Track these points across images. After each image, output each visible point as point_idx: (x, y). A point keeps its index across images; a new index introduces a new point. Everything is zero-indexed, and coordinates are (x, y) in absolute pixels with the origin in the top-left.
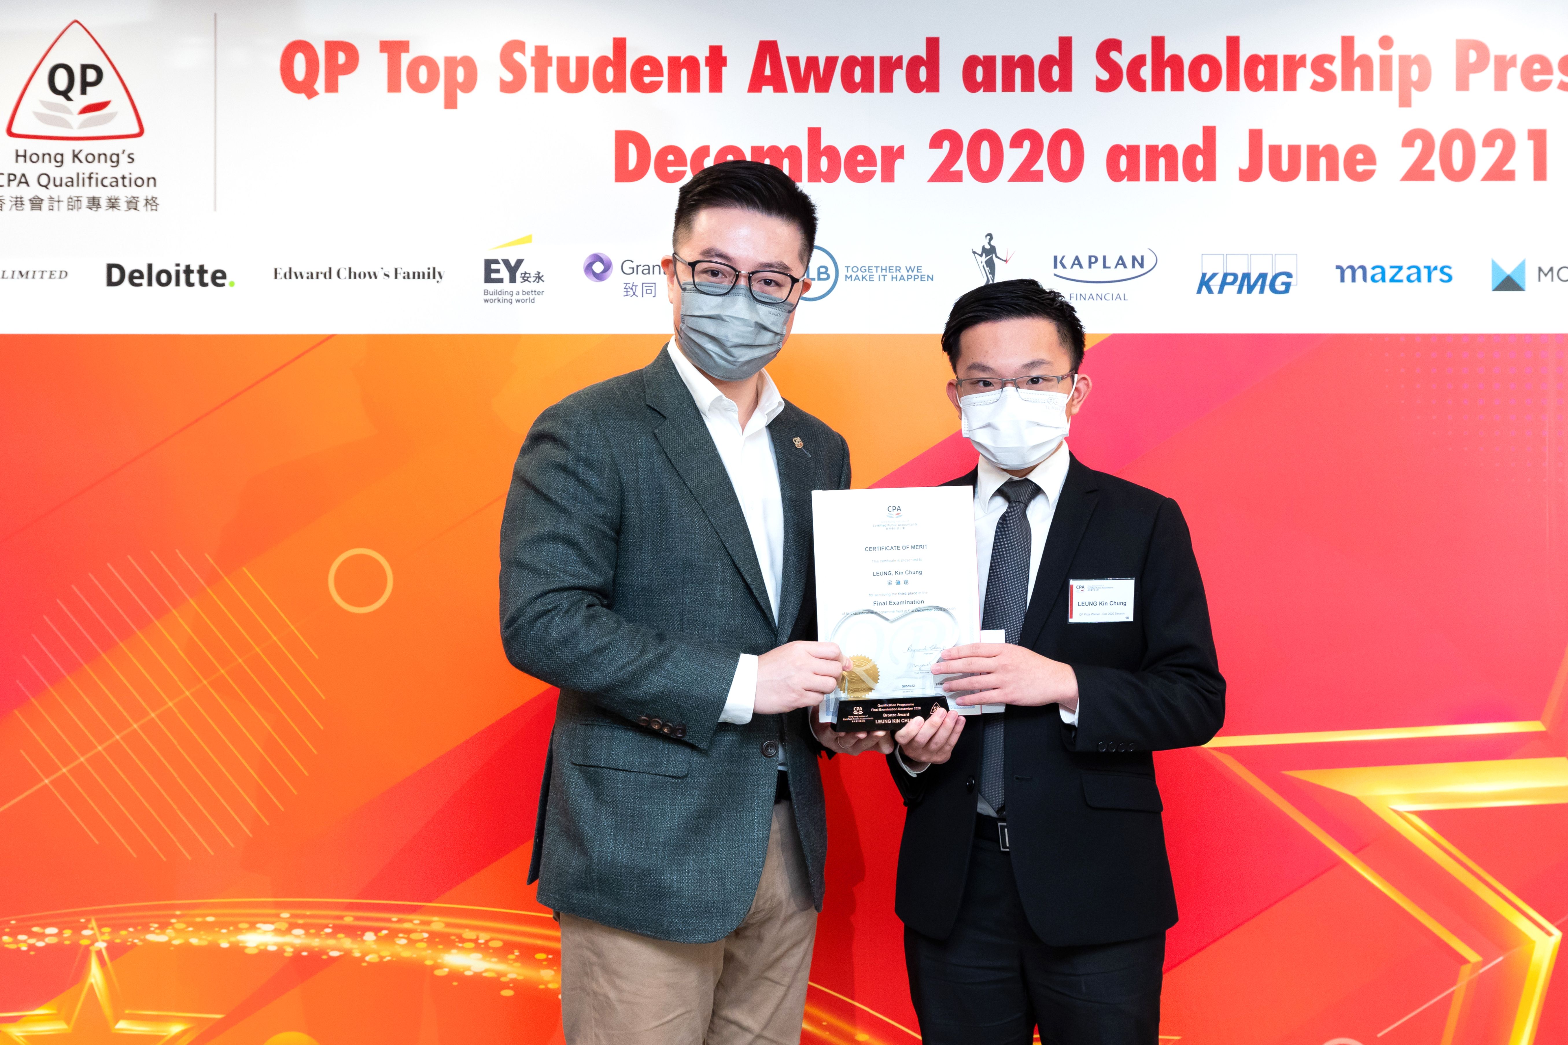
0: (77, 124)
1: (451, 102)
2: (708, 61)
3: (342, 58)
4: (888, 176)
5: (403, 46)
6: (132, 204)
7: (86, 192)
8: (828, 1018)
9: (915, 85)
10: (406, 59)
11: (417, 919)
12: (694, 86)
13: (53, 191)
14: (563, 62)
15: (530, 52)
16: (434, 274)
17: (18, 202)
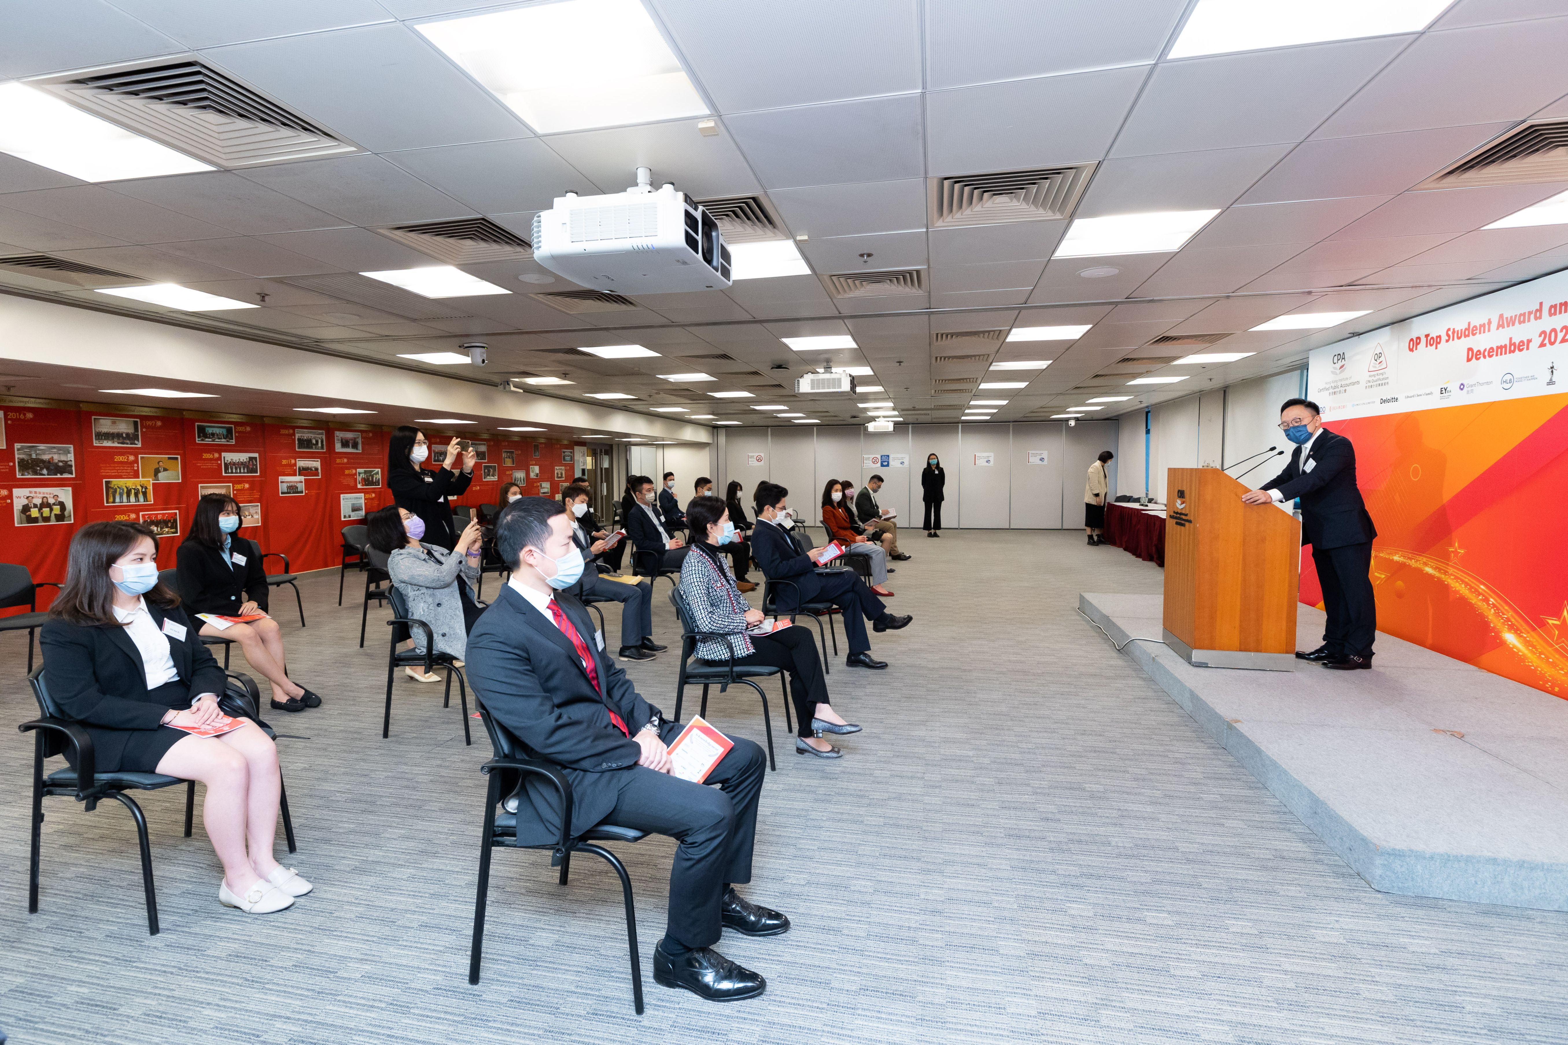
0: (1378, 367)
1: (1437, 348)
2: (1488, 323)
3: (1418, 341)
4: (1528, 349)
5: (1429, 335)
7: (1378, 383)
8: (1499, 601)
9: (1536, 318)
10: (1429, 338)
11: (1421, 558)
12: (1484, 331)
13: (1374, 383)
14: (1458, 332)
15: (1452, 330)
16: (1432, 393)
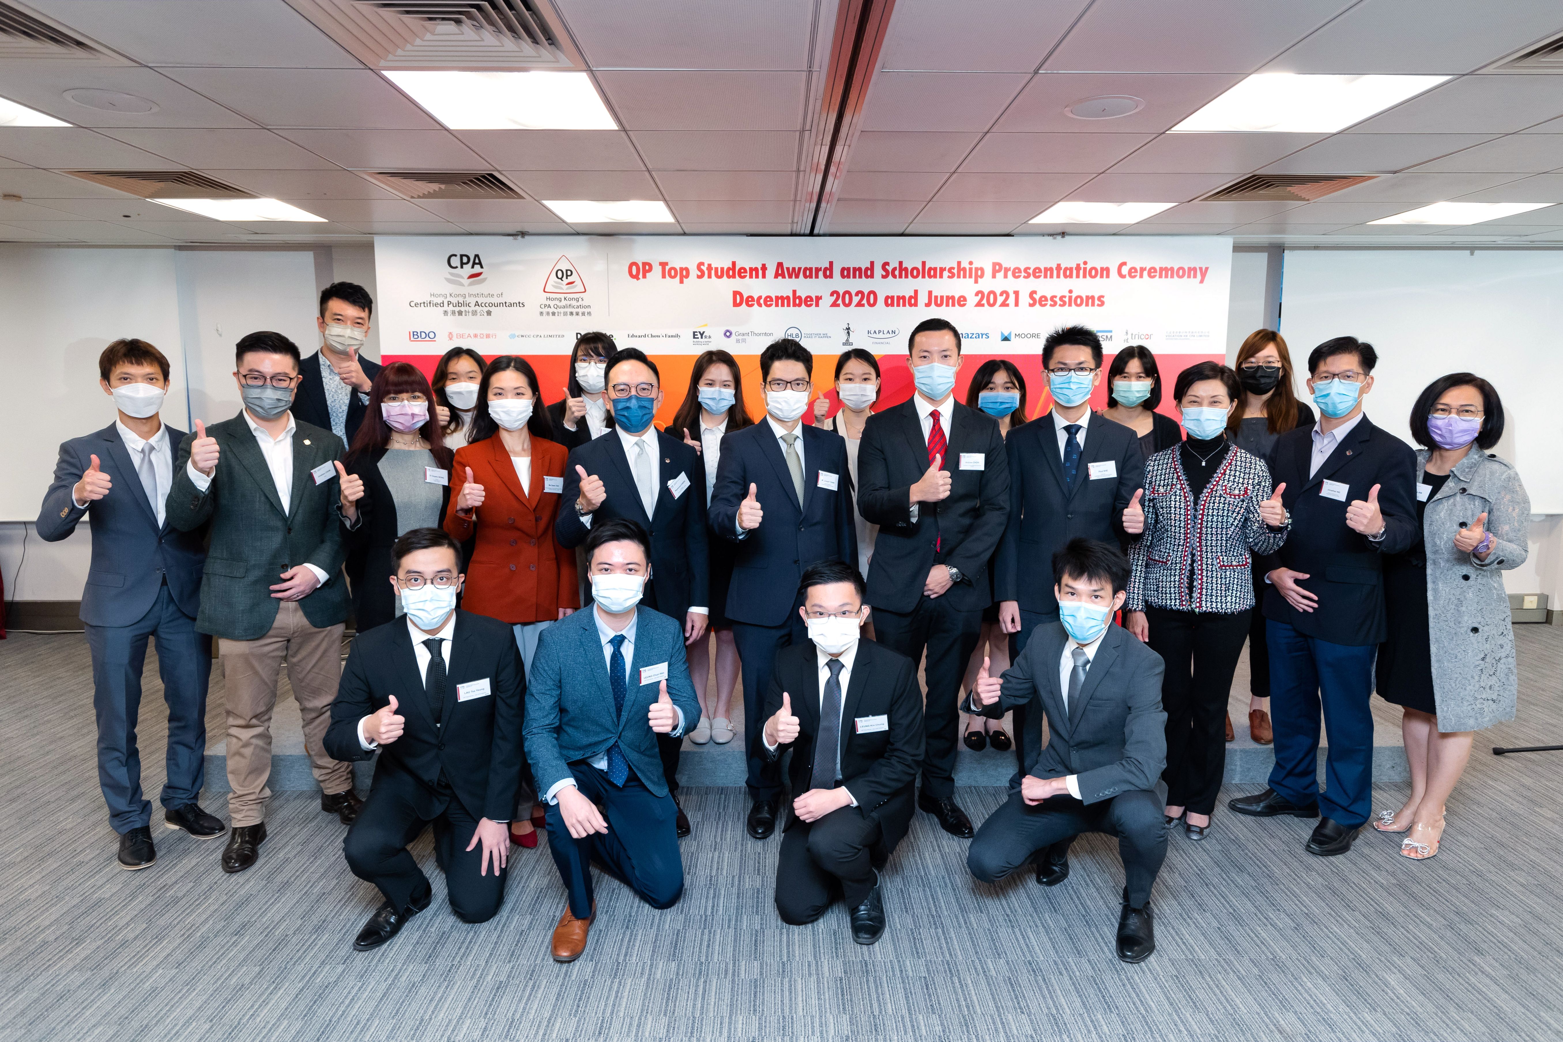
0: (565, 288)
1: (682, 282)
2: (762, 269)
3: (647, 267)
4: (817, 305)
5: (666, 264)
6: (583, 314)
7: (569, 310)
9: (825, 276)
10: (667, 268)
12: (757, 277)
13: (559, 310)
14: (716, 269)
15: (706, 265)
16: (677, 336)
17: (548, 313)
